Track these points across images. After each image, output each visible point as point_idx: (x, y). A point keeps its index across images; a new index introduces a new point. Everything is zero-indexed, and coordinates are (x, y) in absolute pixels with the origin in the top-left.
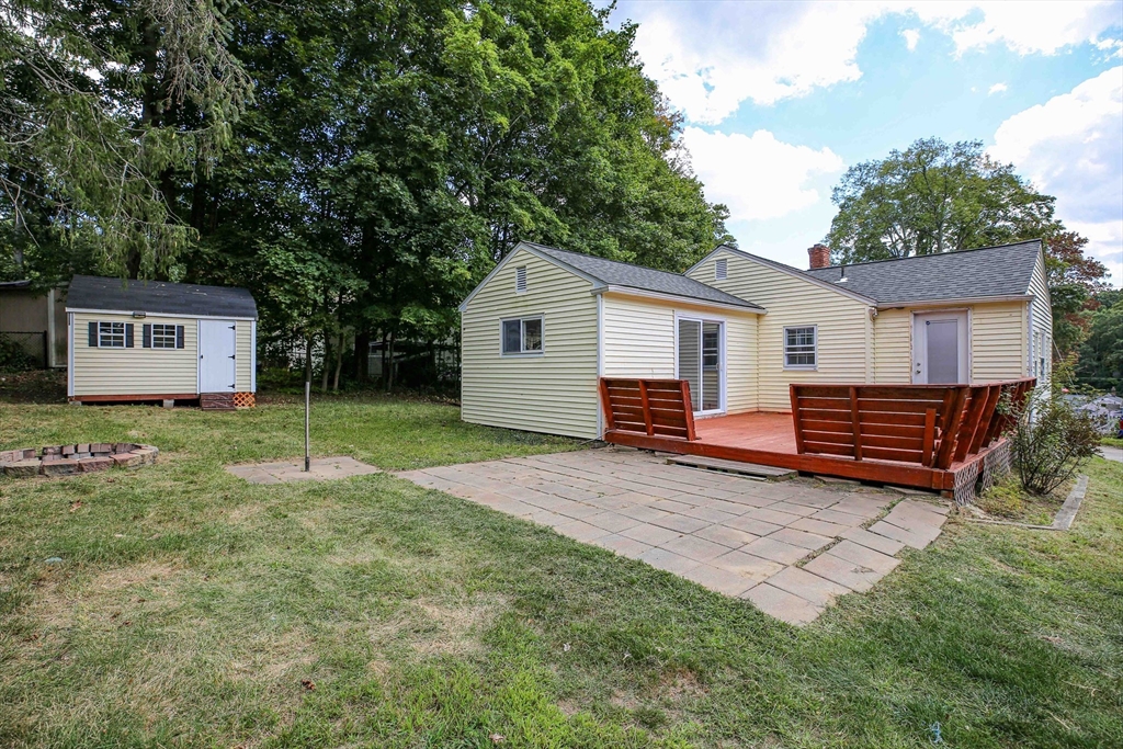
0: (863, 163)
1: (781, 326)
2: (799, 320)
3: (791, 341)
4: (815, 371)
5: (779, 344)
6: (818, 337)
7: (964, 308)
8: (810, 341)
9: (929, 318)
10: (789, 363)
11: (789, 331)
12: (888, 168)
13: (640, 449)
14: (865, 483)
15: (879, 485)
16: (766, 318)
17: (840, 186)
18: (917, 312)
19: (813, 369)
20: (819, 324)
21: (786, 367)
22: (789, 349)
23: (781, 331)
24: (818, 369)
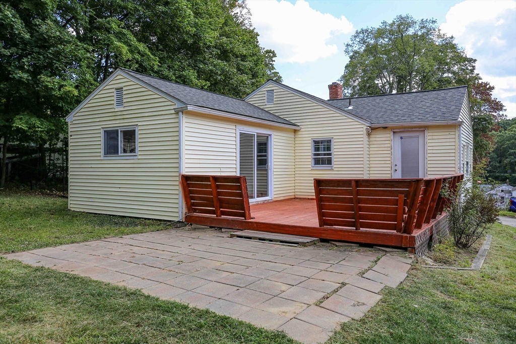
0: (365, 28)
1: (310, 139)
2: (322, 135)
3: (317, 149)
4: (332, 170)
5: (308, 151)
6: (334, 146)
7: (423, 129)
8: (329, 149)
9: (403, 135)
10: (315, 164)
11: (315, 142)
12: (380, 33)
13: (211, 227)
14: (362, 245)
15: (370, 246)
16: (300, 133)
17: (350, 43)
18: (394, 131)
19: (330, 168)
20: (335, 137)
21: (313, 167)
22: (315, 155)
23: (310, 142)
24: (333, 168)
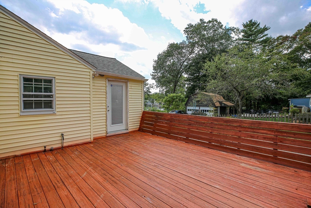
1: (16, 74)
2: (38, 71)
3: (25, 89)
4: (54, 114)
5: (14, 91)
6: (56, 88)
8: (49, 90)
9: (113, 83)
10: (26, 109)
11: (26, 80)
18: (109, 79)
19: (52, 113)
20: (57, 77)
21: (23, 112)
22: (25, 96)
23: (16, 78)
24: (56, 112)
